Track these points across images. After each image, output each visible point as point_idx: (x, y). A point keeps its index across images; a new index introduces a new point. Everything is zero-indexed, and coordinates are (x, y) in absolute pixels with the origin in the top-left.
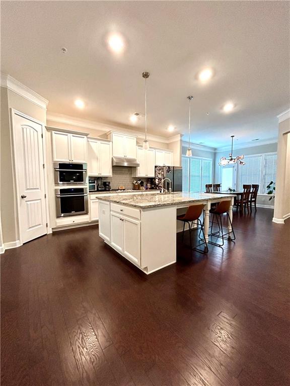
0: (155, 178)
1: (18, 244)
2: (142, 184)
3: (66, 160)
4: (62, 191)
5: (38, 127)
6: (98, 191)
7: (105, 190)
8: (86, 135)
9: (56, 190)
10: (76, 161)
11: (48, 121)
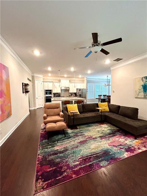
0: (76, 93)
1: (36, 108)
2: (72, 95)
3: (47, 89)
4: (46, 97)
5: (40, 82)
6: (56, 97)
7: (59, 97)
8: (52, 82)
9: (45, 97)
10: (50, 89)
11: (43, 79)
